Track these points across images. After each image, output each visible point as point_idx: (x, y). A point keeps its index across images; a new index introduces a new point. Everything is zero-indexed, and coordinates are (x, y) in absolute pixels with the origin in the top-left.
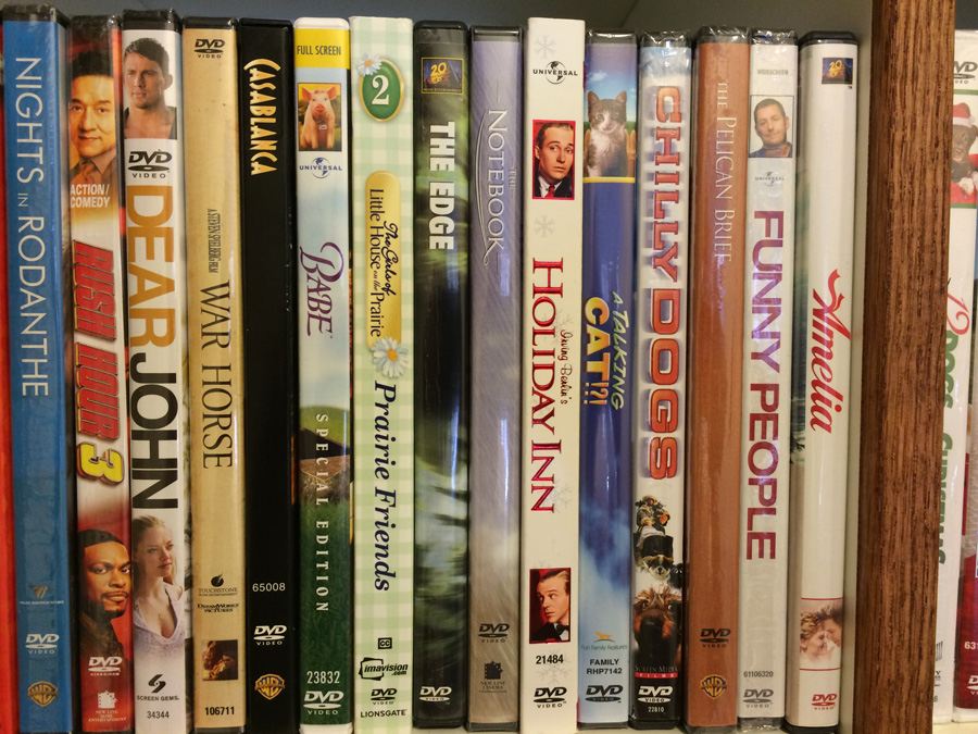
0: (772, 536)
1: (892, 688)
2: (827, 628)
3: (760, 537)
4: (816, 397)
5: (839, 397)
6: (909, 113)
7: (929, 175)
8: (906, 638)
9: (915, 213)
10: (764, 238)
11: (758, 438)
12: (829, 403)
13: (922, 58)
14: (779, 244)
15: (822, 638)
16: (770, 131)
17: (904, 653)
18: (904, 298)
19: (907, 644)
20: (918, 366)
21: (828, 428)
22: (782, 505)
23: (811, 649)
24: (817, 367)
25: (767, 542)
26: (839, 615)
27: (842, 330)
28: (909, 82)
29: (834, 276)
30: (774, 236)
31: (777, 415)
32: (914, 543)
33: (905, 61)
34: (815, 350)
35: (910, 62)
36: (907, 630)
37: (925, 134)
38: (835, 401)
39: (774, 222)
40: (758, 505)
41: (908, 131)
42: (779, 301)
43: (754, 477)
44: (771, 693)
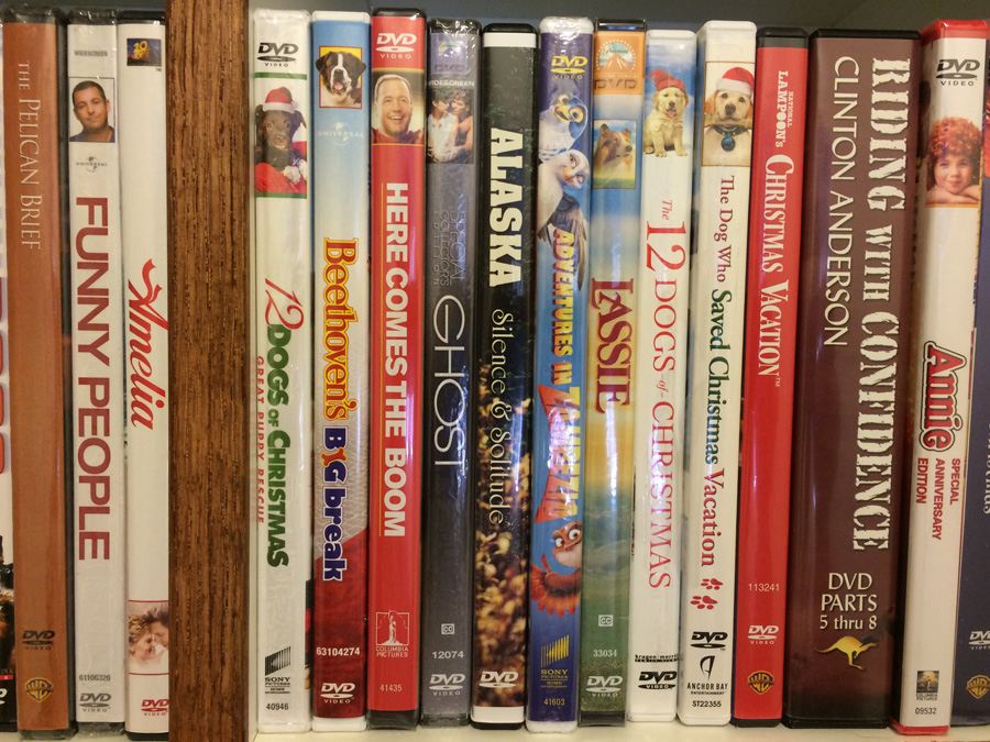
0: (106, 536)
1: (192, 695)
2: (155, 631)
3: (94, 536)
4: (136, 391)
5: (161, 392)
6: (189, 96)
7: (214, 162)
8: (206, 642)
9: (200, 200)
10: (86, 225)
11: (88, 434)
12: (149, 399)
13: (203, 40)
14: (104, 232)
15: (149, 641)
16: (90, 114)
17: (205, 658)
18: (191, 290)
19: (207, 650)
20: (209, 362)
21: (149, 424)
22: (115, 503)
23: (139, 653)
24: (135, 360)
25: (101, 543)
26: (164, 619)
27: (160, 322)
28: (188, 65)
29: (148, 266)
30: (98, 223)
31: (108, 410)
32: (211, 544)
33: (184, 41)
34: (133, 343)
35: (189, 42)
36: (207, 635)
37: (209, 118)
38: (156, 397)
39: (98, 209)
40: (90, 504)
41: (189, 115)
42: (106, 292)
43: (85, 474)
44: (109, 697)
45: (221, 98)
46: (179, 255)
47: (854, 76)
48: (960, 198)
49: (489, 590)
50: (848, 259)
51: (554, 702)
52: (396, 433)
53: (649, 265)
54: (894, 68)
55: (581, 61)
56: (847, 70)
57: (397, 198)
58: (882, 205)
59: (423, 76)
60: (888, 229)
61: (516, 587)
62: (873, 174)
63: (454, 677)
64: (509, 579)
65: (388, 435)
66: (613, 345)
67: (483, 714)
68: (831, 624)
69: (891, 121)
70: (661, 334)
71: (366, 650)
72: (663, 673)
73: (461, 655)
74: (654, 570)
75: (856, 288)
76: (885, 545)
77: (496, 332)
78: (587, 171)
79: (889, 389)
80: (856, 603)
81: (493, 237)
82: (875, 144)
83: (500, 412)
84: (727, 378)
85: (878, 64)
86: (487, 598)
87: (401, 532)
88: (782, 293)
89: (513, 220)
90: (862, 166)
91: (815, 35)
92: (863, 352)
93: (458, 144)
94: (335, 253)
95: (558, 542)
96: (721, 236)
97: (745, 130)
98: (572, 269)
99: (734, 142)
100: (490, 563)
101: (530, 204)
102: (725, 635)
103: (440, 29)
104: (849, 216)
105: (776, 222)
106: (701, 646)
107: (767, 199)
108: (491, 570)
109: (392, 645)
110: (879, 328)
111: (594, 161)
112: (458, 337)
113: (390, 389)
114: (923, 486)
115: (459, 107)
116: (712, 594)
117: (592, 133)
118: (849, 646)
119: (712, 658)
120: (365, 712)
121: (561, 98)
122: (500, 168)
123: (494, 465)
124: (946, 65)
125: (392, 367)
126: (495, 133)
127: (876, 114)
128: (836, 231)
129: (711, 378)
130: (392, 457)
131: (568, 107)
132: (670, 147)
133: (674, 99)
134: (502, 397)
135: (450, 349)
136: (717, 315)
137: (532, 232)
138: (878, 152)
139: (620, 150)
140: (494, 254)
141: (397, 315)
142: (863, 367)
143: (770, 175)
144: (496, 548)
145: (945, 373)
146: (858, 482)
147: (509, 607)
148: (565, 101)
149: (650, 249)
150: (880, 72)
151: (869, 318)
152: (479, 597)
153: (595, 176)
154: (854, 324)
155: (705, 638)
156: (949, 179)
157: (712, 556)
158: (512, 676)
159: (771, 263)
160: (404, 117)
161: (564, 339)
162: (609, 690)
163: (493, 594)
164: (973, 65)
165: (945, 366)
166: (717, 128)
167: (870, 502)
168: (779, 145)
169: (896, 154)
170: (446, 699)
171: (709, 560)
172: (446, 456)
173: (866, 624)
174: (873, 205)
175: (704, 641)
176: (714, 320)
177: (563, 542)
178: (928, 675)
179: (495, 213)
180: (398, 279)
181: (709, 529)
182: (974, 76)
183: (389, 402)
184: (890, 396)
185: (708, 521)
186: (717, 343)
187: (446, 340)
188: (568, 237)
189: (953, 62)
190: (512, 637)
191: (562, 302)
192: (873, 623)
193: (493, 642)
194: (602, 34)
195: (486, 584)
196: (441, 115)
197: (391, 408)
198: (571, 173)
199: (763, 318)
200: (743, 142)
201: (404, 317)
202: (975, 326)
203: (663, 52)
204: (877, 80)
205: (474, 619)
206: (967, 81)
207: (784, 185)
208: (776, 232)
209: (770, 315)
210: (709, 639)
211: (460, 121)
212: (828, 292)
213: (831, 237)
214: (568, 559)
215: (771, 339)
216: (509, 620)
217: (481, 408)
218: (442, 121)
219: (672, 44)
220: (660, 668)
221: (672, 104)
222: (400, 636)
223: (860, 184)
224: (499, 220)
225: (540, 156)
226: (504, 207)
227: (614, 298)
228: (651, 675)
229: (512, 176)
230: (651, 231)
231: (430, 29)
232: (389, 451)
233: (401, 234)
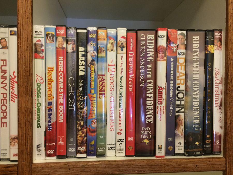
0: (6, 123)
1: (22, 152)
2: (15, 141)
3: (4, 123)
4: (12, 95)
5: (16, 95)
6: (21, 41)
7: (26, 53)
8: (25, 142)
9: (23, 60)
10: (3, 65)
11: (3, 104)
12: (14, 97)
13: (24, 31)
14: (6, 66)
15: (14, 142)
16: (3, 44)
17: (24, 145)
18: (22, 77)
19: (25, 143)
20: (25, 90)
21: (14, 102)
22: (8, 117)
23: (12, 145)
24: (11, 89)
25: (5, 124)
26: (17, 138)
27: (16, 83)
28: (21, 36)
29: (14, 72)
30: (5, 64)
31: (6, 99)
32: (25, 124)
33: (20, 32)
34: (11, 86)
35: (21, 32)
36: (25, 141)
37: (25, 45)
38: (15, 96)
39: (5, 62)
40: (3, 117)
41: (21, 45)
42: (6, 77)
43: (2, 111)
44: (7, 154)
45: (27, 42)
46: (19, 70)
47: (144, 38)
48: (163, 60)
49: (79, 132)
50: (144, 70)
51: (91, 153)
52: (61, 103)
53: (109, 71)
54: (151, 36)
55: (95, 35)
56: (143, 37)
57: (61, 59)
58: (150, 61)
59: (66, 37)
60: (151, 65)
61: (84, 131)
62: (148, 55)
63: (73, 149)
64: (83, 130)
65: (60, 103)
66: (102, 86)
67: (79, 155)
68: (143, 137)
69: (151, 46)
70: (111, 84)
71: (56, 144)
72: (113, 147)
73: (74, 144)
74: (111, 128)
75: (146, 75)
76: (152, 122)
77: (80, 84)
78: (96, 55)
79: (152, 94)
80: (147, 133)
81: (79, 66)
82: (148, 50)
83: (81, 99)
84: (123, 92)
85: (148, 36)
86: (79, 133)
87: (62, 121)
88: (132, 76)
89: (83, 63)
90: (146, 54)
91: (137, 30)
92: (147, 87)
93: (72, 50)
94: (50, 70)
95: (92, 123)
96: (121, 66)
97: (125, 47)
98: (94, 72)
99: (123, 49)
100: (80, 127)
101: (86, 61)
102: (124, 140)
103: (69, 29)
104: (144, 63)
105: (131, 64)
106: (119, 141)
107: (129, 59)
108: (80, 128)
109: (61, 143)
110: (150, 83)
111: (98, 53)
112: (73, 85)
113: (60, 95)
114: (158, 111)
115: (73, 43)
116: (121, 132)
117: (97, 48)
118: (146, 141)
119: (121, 144)
120: (56, 155)
121: (92, 41)
122: (80, 54)
123: (80, 108)
124: (159, 36)
125: (60, 90)
126: (79, 47)
127: (148, 44)
128: (142, 65)
129: (120, 92)
130: (61, 107)
131: (92, 43)
132: (112, 50)
133: (112, 41)
134: (81, 96)
135: (72, 87)
136: (121, 80)
137: (86, 66)
138: (149, 51)
139: (102, 51)
140: (80, 70)
141: (61, 81)
142: (147, 90)
143: (130, 55)
144: (81, 124)
145: (161, 91)
146: (147, 111)
147: (83, 135)
148: (92, 42)
149: (109, 68)
150: (149, 37)
151: (148, 81)
152: (78, 133)
153: (98, 55)
154: (145, 82)
155: (120, 140)
156: (160, 56)
157: (121, 125)
158: (84, 148)
159: (131, 71)
160: (63, 45)
161: (92, 85)
162: (102, 150)
163: (80, 133)
164: (164, 36)
165: (161, 89)
166: (120, 47)
167: (149, 114)
168: (131, 50)
169: (152, 52)
170: (72, 153)
171: (120, 125)
172: (71, 107)
173: (149, 137)
174: (148, 61)
175: (120, 141)
176: (120, 81)
177: (93, 123)
178: (160, 146)
179: (80, 62)
180: (61, 74)
181: (120, 120)
182: (164, 38)
183: (60, 97)
184: (152, 95)
185: (120, 118)
186: (121, 86)
187: (71, 85)
188: (93, 67)
189: (161, 35)
190: (84, 141)
191: (92, 78)
192: (150, 137)
193: (80, 142)
194: (99, 30)
195: (79, 131)
196: (69, 44)
197: (60, 98)
198: (94, 55)
199: (129, 81)
200: (125, 50)
201: (62, 81)
202: (166, 82)
203: (110, 33)
204: (148, 38)
205: (77, 137)
206: (163, 39)
207: (132, 57)
208: (131, 65)
209: (131, 80)
210: (121, 140)
211: (73, 45)
212: (141, 76)
213: (141, 66)
214: (94, 126)
215: (131, 85)
216: (83, 137)
217: (78, 98)
218: (70, 45)
219: (112, 32)
220: (112, 146)
221: (112, 42)
222: (62, 141)
223: (146, 57)
224: (80, 63)
225: (88, 52)
226: (81, 61)
227: (102, 78)
228: (110, 147)
229: (83, 55)
230: (109, 65)
231: (67, 29)
232: (60, 106)
233: (62, 66)
